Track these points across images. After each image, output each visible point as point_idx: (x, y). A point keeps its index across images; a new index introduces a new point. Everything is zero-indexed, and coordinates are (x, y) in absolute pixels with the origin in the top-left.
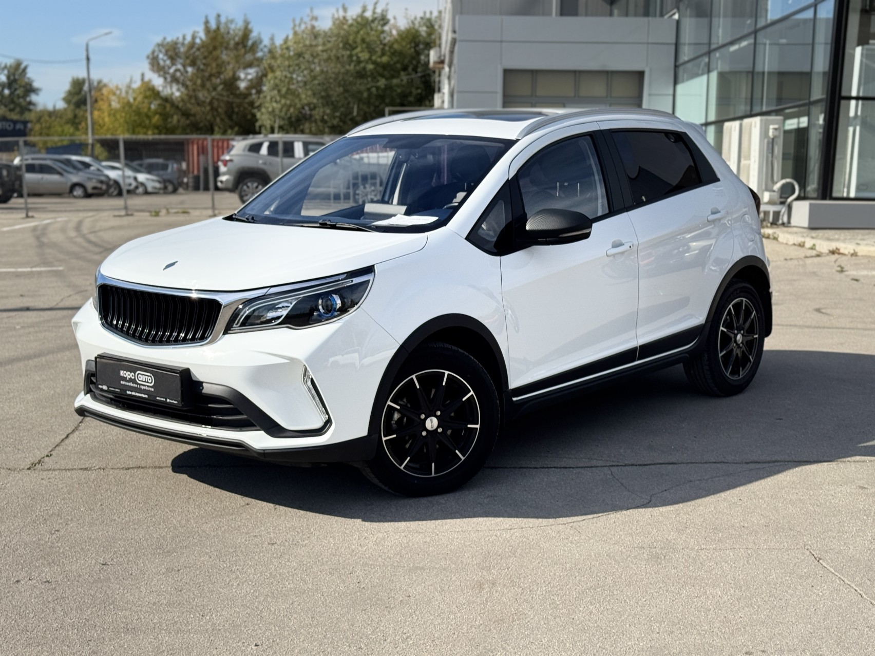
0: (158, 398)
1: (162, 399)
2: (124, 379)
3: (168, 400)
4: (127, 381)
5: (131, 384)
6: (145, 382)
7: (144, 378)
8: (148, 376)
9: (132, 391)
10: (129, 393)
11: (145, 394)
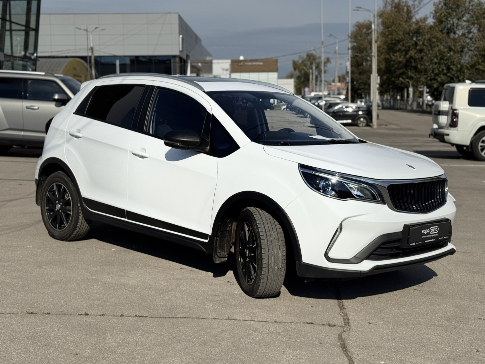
0: (440, 239)
1: (442, 238)
2: (424, 234)
3: (444, 237)
4: (426, 235)
5: (427, 236)
6: (434, 232)
7: (433, 230)
8: (436, 228)
9: (427, 240)
10: (426, 241)
11: (433, 239)
